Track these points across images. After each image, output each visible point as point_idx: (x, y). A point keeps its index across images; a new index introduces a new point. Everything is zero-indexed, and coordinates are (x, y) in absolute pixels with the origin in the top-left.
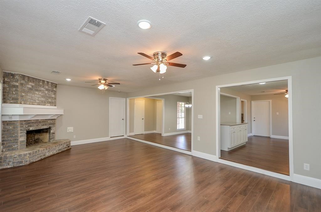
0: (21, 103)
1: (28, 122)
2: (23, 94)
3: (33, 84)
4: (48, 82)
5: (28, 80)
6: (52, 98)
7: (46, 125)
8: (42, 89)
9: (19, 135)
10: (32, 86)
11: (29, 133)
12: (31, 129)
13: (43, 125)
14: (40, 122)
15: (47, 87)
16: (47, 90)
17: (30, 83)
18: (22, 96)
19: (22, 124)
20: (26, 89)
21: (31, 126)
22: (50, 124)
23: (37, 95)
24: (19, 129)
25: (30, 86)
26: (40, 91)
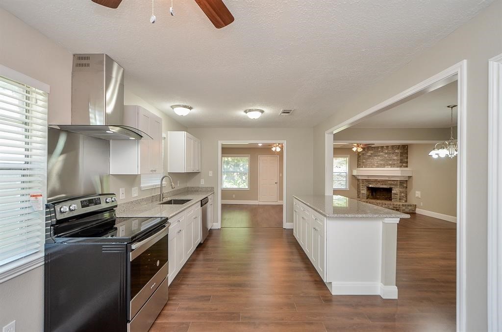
0: (362, 167)
1: (368, 181)
2: (364, 161)
3: (372, 152)
4: (387, 147)
5: (368, 150)
6: (394, 160)
7: (385, 184)
8: (381, 154)
9: (361, 189)
10: (372, 154)
11: (369, 189)
12: (370, 186)
13: (382, 185)
14: (379, 182)
15: (386, 151)
16: (386, 153)
17: (370, 152)
18: (363, 162)
19: (363, 181)
20: (366, 157)
21: (370, 184)
22: (391, 185)
23: (376, 160)
24: (361, 184)
25: (369, 154)
26: (379, 156)
